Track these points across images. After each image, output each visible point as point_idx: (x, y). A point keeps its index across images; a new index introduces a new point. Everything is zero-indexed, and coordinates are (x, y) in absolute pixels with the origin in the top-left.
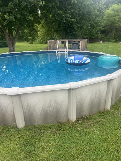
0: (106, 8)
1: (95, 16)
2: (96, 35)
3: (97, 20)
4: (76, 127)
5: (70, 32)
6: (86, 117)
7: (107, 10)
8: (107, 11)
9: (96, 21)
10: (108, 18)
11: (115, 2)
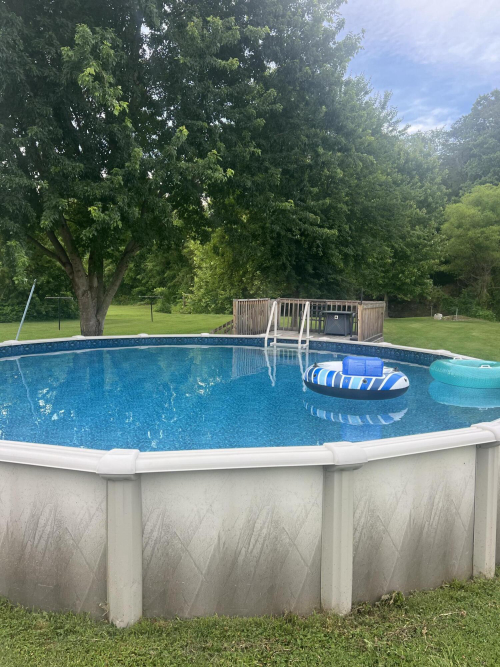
0: (449, 195)
1: (410, 222)
2: (418, 290)
3: (419, 237)
4: (353, 635)
5: (317, 276)
6: (396, 601)
7: (456, 202)
8: (454, 206)
9: (414, 239)
10: (461, 230)
11: (483, 178)
